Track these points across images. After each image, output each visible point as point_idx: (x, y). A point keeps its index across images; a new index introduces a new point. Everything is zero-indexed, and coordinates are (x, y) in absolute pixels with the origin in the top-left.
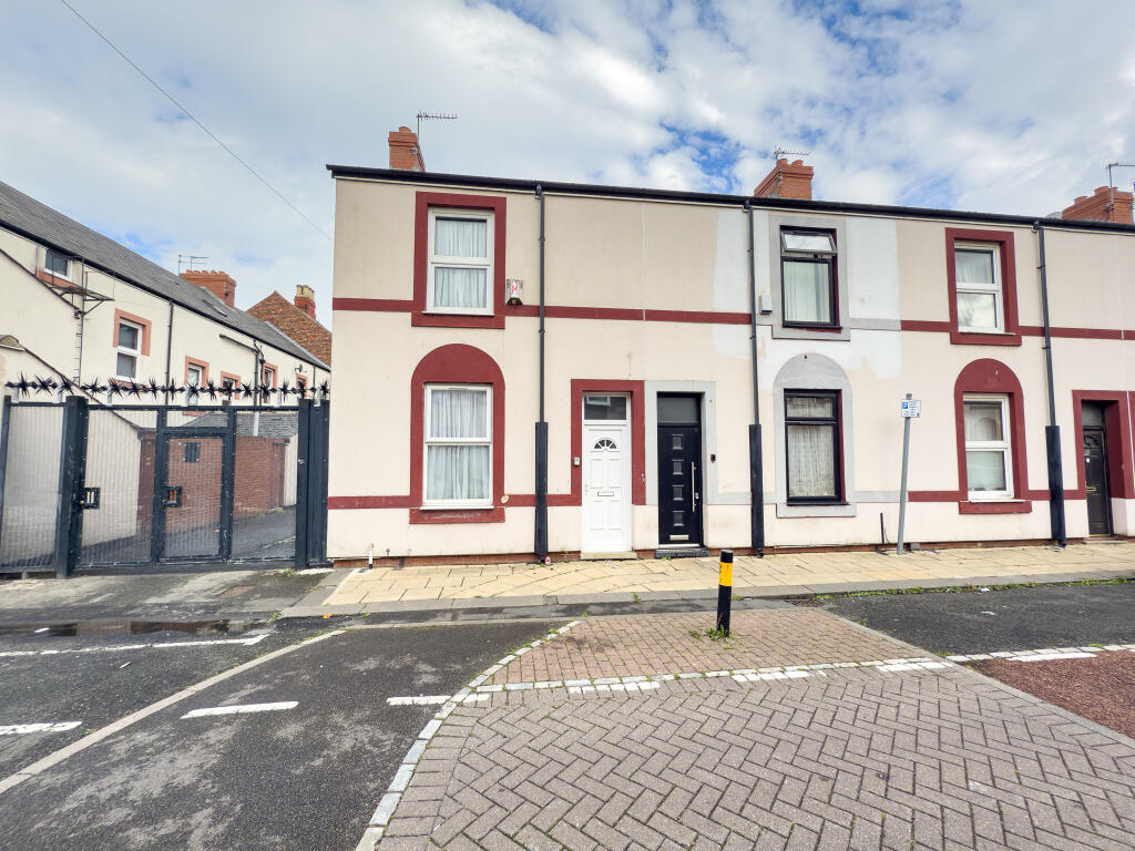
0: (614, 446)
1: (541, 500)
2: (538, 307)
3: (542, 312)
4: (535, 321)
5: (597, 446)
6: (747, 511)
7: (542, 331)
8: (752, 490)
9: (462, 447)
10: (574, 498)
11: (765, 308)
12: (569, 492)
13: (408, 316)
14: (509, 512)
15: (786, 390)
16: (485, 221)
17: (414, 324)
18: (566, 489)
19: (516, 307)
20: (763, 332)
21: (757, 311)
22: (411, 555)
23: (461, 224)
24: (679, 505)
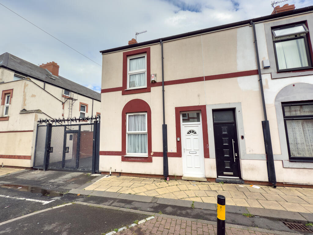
0: (195, 133)
1: (165, 155)
2: (162, 82)
3: (164, 84)
4: (161, 87)
5: (188, 133)
6: (265, 163)
7: (163, 91)
8: (266, 153)
9: (139, 135)
10: (178, 154)
11: (266, 65)
12: (176, 152)
13: (121, 92)
14: (154, 159)
15: (282, 103)
16: (144, 57)
17: (123, 94)
18: (175, 150)
19: (154, 84)
20: (266, 77)
21: (261, 67)
22: (122, 172)
23: (137, 60)
24: (227, 159)
